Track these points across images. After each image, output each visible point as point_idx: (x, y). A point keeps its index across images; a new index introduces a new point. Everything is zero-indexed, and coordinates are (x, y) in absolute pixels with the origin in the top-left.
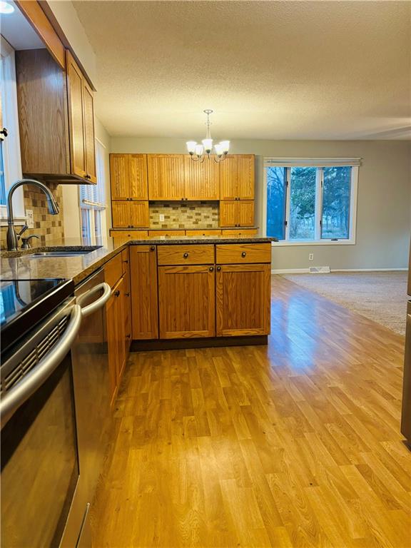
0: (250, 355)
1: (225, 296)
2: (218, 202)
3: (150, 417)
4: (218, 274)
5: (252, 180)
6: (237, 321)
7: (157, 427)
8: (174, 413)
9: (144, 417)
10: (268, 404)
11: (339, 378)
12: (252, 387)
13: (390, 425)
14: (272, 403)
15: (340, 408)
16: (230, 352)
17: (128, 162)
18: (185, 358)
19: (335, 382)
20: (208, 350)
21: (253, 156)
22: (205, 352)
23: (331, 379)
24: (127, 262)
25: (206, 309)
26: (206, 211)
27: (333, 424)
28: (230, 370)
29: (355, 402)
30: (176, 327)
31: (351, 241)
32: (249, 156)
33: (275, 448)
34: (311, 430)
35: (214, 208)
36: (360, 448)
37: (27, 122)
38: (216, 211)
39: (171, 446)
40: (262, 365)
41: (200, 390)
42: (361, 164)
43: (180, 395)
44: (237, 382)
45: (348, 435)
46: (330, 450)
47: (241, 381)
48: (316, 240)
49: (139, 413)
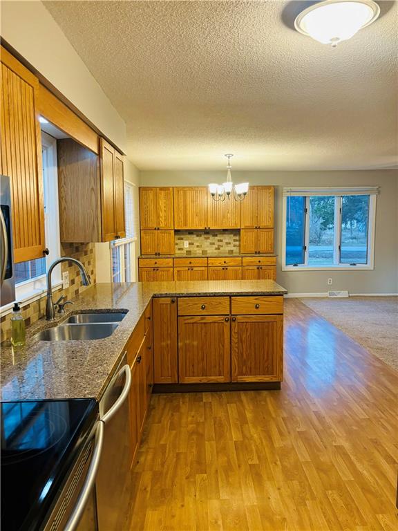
0: (263, 403)
1: (240, 344)
2: (239, 230)
3: (167, 473)
4: (233, 323)
5: (272, 209)
6: (251, 368)
7: (172, 486)
8: (188, 469)
9: (161, 474)
10: (275, 463)
11: (345, 435)
12: (262, 442)
13: (389, 495)
14: (278, 463)
15: (343, 473)
16: (244, 396)
17: (156, 195)
18: (202, 403)
19: (341, 441)
20: (223, 394)
21: (272, 188)
22: (220, 397)
23: (338, 436)
24: (149, 318)
25: (221, 357)
26: (227, 238)
27: (334, 491)
28: (243, 420)
29: (359, 466)
30: (194, 372)
31: (370, 266)
32: (269, 187)
33: (278, 517)
34: (313, 498)
35: (235, 235)
36: (357, 521)
37: (65, 199)
38: (237, 238)
39: (183, 508)
40: (274, 415)
41: (214, 443)
42: (379, 192)
43: (195, 448)
44: (248, 435)
45: (347, 505)
46: (328, 521)
47: (252, 433)
48: (335, 264)
49: (157, 468)
